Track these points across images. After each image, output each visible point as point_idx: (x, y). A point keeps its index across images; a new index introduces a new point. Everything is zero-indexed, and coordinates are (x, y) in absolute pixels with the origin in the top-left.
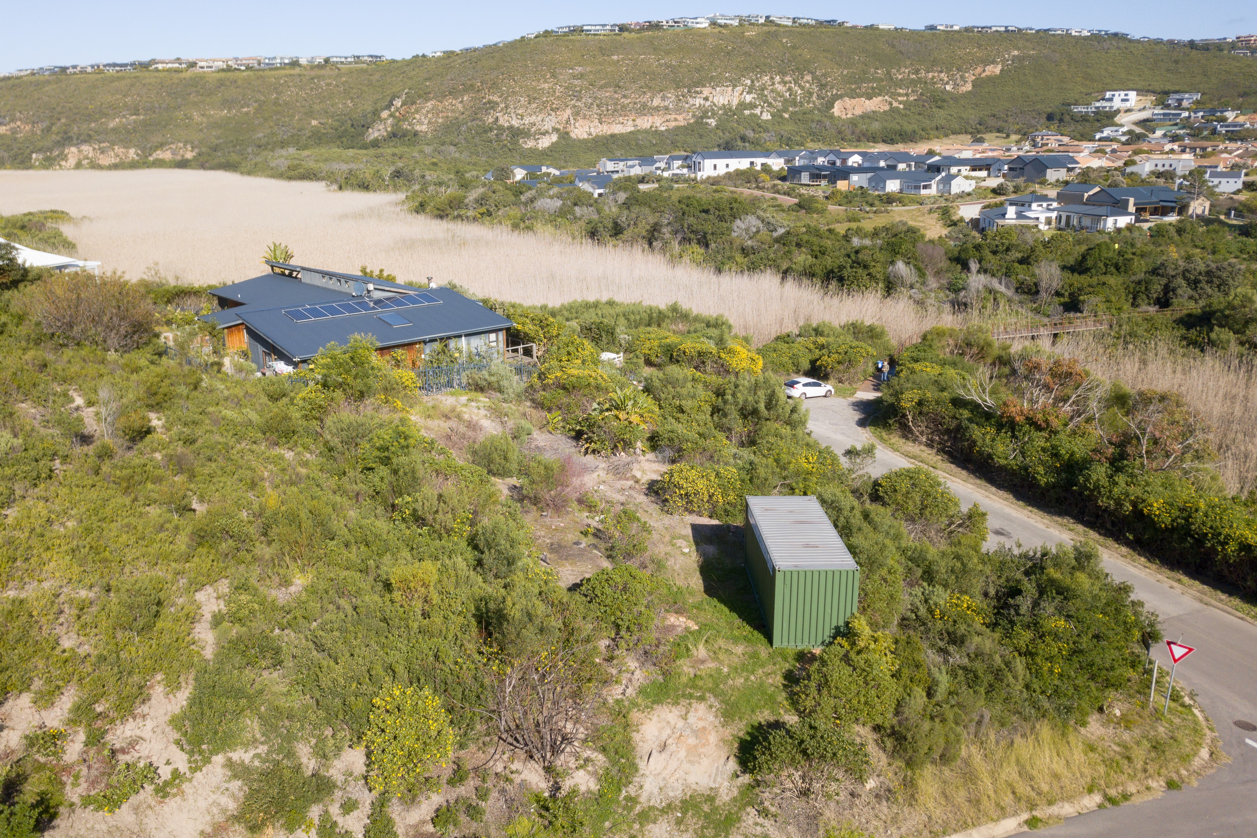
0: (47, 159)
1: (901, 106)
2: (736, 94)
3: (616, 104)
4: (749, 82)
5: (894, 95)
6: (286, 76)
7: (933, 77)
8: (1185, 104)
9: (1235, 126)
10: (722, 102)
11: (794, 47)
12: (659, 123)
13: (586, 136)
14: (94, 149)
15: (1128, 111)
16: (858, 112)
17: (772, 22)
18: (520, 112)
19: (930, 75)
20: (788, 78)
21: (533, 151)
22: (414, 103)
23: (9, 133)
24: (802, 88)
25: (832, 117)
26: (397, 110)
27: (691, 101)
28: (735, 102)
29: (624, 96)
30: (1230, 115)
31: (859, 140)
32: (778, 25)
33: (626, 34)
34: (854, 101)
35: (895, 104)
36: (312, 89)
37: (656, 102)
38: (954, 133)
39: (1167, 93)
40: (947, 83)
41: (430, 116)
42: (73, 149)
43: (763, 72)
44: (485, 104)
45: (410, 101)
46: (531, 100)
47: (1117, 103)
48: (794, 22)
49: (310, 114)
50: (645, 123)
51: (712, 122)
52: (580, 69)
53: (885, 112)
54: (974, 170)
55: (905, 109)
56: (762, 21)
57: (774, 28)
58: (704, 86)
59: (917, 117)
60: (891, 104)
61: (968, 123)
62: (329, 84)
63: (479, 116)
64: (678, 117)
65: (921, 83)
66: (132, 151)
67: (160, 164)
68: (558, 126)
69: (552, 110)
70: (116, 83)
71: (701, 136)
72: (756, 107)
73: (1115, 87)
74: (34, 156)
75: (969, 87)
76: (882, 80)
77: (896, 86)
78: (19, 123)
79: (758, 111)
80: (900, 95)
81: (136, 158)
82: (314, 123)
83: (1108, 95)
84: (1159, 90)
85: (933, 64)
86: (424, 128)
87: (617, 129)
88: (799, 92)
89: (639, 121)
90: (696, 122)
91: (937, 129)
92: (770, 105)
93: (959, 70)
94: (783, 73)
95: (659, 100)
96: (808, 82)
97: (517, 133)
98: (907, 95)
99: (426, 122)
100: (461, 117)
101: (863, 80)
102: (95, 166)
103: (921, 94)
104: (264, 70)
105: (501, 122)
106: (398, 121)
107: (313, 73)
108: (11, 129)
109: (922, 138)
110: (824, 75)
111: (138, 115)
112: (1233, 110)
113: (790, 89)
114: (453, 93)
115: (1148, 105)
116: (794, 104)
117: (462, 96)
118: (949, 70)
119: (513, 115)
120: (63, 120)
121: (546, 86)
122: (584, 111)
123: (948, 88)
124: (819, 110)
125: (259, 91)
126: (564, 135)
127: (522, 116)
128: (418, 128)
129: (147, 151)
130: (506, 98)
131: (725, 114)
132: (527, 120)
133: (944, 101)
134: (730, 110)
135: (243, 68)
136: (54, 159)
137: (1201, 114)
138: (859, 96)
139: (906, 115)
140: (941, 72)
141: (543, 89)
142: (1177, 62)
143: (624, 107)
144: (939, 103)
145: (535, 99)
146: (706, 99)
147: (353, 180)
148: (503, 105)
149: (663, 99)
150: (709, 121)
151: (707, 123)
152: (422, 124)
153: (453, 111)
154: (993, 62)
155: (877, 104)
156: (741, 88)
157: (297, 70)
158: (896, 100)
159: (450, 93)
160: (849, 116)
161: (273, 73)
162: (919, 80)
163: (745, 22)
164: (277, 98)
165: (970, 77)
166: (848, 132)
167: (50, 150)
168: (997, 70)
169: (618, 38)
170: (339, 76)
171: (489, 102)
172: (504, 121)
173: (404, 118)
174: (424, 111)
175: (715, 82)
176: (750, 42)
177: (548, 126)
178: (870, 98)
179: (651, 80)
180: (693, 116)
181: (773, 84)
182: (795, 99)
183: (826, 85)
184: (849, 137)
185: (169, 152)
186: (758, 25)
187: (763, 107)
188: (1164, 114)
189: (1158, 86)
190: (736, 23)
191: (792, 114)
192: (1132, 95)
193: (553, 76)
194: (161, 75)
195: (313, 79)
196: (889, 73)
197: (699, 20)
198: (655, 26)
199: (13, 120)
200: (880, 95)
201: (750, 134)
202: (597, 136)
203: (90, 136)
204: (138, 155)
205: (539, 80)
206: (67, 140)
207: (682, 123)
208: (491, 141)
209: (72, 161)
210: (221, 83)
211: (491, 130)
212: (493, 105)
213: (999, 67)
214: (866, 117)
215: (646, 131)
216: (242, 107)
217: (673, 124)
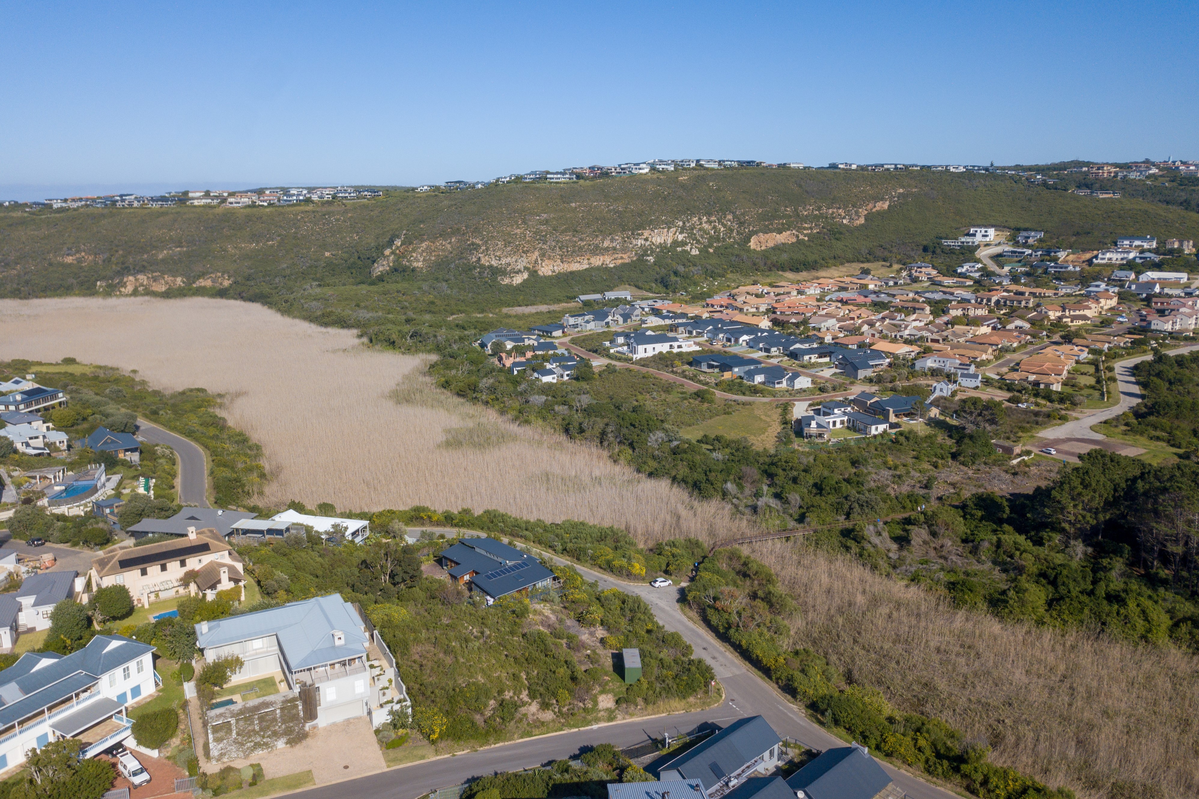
0: (109, 286)
1: (806, 238)
2: (671, 234)
3: (574, 246)
4: (681, 223)
5: (800, 229)
6: (302, 212)
7: (833, 213)
8: (1031, 241)
9: (1061, 268)
10: (659, 241)
11: (718, 190)
12: (608, 261)
13: (550, 273)
14: (148, 278)
15: (987, 245)
16: (771, 244)
17: (701, 166)
18: (498, 254)
19: (830, 211)
20: (713, 218)
21: (509, 286)
22: (411, 243)
23: (75, 262)
24: (724, 226)
25: (749, 250)
26: (398, 248)
27: (634, 242)
28: (669, 241)
29: (581, 240)
30: (1062, 255)
31: (770, 270)
32: (707, 169)
33: (581, 182)
34: (767, 236)
35: (801, 237)
36: (324, 224)
37: (606, 244)
38: (848, 262)
39: (1018, 230)
40: (844, 218)
41: (424, 254)
42: (131, 278)
43: (693, 214)
44: (469, 245)
45: (407, 242)
46: (507, 243)
47: (978, 239)
48: (720, 165)
49: (324, 247)
50: (597, 261)
51: (651, 259)
52: (545, 216)
53: (792, 243)
54: (820, 357)
55: (809, 240)
56: (693, 165)
57: (703, 172)
58: (645, 229)
59: (819, 248)
60: (797, 236)
61: (859, 253)
62: (337, 220)
63: (464, 255)
64: (623, 256)
65: (823, 218)
66: (179, 279)
67: (201, 292)
68: (528, 265)
69: (523, 252)
70: (162, 219)
71: (642, 272)
72: (686, 244)
73: (979, 222)
74: (98, 283)
75: (862, 221)
76: (790, 217)
77: (802, 221)
78: (83, 254)
79: (688, 248)
80: (805, 229)
81: (182, 285)
82: (327, 254)
83: (972, 231)
84: (1013, 226)
85: (833, 202)
86: (420, 264)
87: (575, 267)
88: (722, 229)
89: (593, 260)
90: (637, 260)
91: (835, 258)
92: (698, 242)
93: (853, 206)
94: (709, 214)
95: (609, 242)
96: (729, 220)
97: (496, 272)
98: (811, 228)
99: (422, 259)
100: (450, 256)
101: (774, 217)
102: (149, 293)
103: (823, 227)
104: (283, 206)
105: (483, 261)
106: (399, 257)
107: (324, 209)
108: (76, 259)
109: (822, 266)
110: (743, 214)
111: (182, 247)
112: (1064, 250)
113: (715, 227)
114: (443, 235)
115: (1003, 240)
116: (718, 240)
117: (451, 238)
118: (845, 207)
119: (493, 257)
120: (121, 252)
121: (518, 231)
122: (549, 252)
123: (845, 221)
124: (738, 244)
125: (281, 227)
126: (533, 273)
127: (500, 258)
128: (415, 264)
129: (191, 279)
130: (486, 242)
131: (662, 251)
132: (504, 261)
133: (841, 233)
134: (666, 247)
135: (265, 204)
136: (115, 286)
137: (1040, 253)
138: (772, 231)
139: (809, 246)
140: (839, 208)
141: (516, 234)
142: (1030, 200)
143: (581, 248)
144: (837, 236)
145: (510, 243)
146: (646, 240)
147: (381, 337)
148: (484, 248)
149: (612, 240)
150: (648, 258)
151: (647, 260)
152: (418, 261)
153: (443, 250)
154: (883, 199)
155: (785, 238)
156: (675, 229)
157: (310, 207)
158: (802, 234)
159: (441, 235)
160: (763, 248)
161: (291, 209)
162: (821, 216)
163: (680, 166)
164: (295, 233)
165: (863, 212)
166: (761, 264)
167: (112, 279)
168: (886, 205)
169: (576, 186)
170: (346, 212)
171: (473, 244)
172: (485, 261)
173: (403, 256)
174: (420, 251)
175: (653, 225)
176: (683, 186)
177: (520, 266)
178: (780, 232)
179: (602, 224)
180: (636, 254)
181: (701, 224)
182: (719, 236)
183: (744, 223)
184: (762, 267)
185: (209, 280)
186: (689, 169)
187: (692, 244)
188: (1012, 252)
189: (1012, 225)
190: (671, 168)
191: (717, 249)
192: (991, 232)
193: (524, 222)
194: (198, 210)
195: (324, 215)
196: (796, 210)
197: (642, 166)
198: (605, 174)
199: (78, 252)
200: (788, 230)
201: (681, 269)
202: (559, 273)
203: (144, 266)
204: (184, 282)
205: (512, 225)
206: (125, 270)
207: (627, 261)
208: (475, 278)
209: (130, 288)
210: (249, 218)
211: (475, 268)
212: (477, 247)
213: (887, 203)
214: (778, 248)
215: (598, 268)
216: (268, 241)
217: (619, 262)
